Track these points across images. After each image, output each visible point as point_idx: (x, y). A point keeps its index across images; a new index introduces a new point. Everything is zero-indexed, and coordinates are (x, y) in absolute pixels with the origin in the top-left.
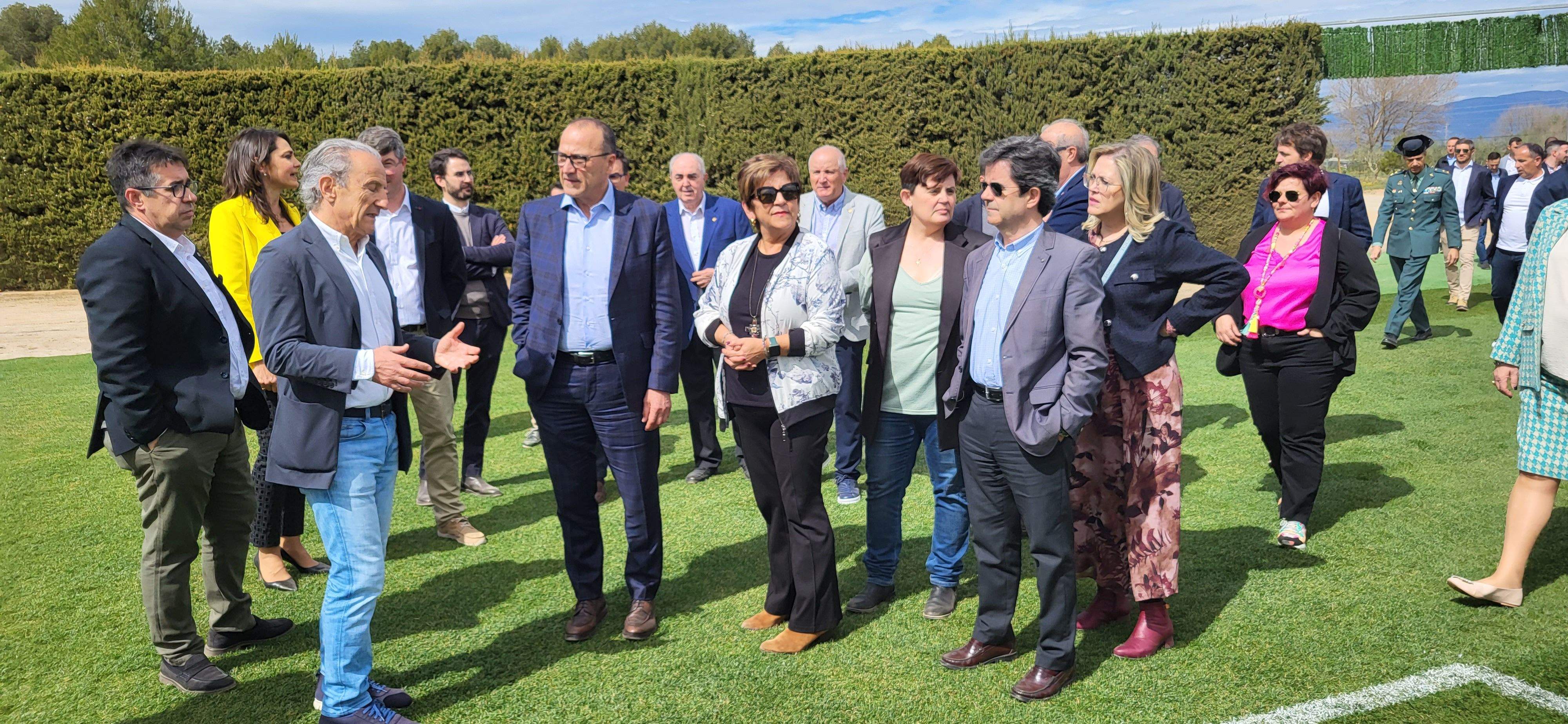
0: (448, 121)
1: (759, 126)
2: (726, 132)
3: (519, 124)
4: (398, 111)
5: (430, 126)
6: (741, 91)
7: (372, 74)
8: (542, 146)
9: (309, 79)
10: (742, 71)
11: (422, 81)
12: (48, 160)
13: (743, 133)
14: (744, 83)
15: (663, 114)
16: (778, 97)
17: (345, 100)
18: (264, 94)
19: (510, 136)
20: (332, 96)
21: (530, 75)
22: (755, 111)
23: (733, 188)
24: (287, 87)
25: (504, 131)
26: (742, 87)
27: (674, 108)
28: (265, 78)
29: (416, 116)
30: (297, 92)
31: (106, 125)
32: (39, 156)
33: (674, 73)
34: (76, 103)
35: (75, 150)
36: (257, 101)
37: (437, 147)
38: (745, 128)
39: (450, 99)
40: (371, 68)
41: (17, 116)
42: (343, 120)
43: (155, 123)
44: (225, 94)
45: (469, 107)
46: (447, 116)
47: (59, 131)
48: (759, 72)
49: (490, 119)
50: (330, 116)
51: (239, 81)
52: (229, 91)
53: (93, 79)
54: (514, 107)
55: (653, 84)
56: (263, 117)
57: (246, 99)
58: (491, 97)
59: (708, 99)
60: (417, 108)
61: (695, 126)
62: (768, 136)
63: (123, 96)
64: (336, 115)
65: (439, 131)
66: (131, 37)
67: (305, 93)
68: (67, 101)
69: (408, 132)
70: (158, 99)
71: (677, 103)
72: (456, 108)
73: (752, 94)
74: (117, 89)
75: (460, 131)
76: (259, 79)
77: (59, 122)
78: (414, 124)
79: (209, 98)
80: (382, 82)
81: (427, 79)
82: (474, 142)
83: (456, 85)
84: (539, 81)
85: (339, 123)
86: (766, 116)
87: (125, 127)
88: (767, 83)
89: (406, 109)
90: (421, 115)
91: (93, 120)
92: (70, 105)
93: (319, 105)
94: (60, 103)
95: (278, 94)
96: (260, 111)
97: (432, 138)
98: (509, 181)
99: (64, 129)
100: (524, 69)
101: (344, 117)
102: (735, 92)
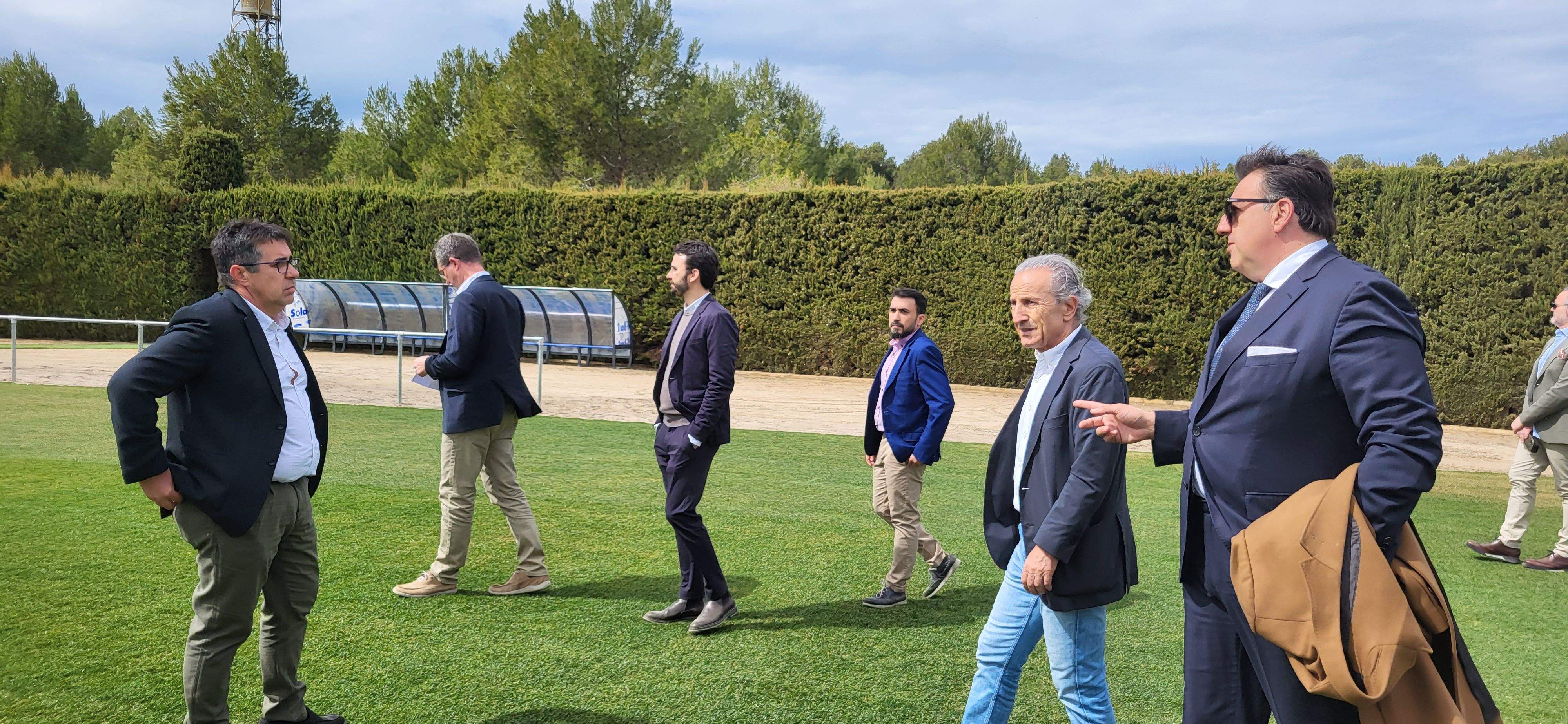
0: (1116, 237)
1: (1486, 248)
2: (1437, 254)
3: (1188, 241)
4: (1071, 225)
5: (1098, 241)
6: (1463, 205)
7: (1053, 190)
8: (1210, 265)
9: (997, 194)
10: (1470, 181)
11: (1097, 195)
12: (793, 264)
13: (1461, 258)
14: (1470, 196)
15: (1359, 232)
16: (1518, 212)
17: (1025, 214)
18: (957, 210)
19: (1178, 253)
20: (1014, 211)
21: (1207, 188)
22: (1479, 230)
23: (1440, 324)
24: (977, 202)
25: (1171, 247)
26: (1466, 201)
27: (1372, 225)
28: (960, 194)
29: (1086, 232)
30: (985, 207)
31: (835, 236)
32: (787, 261)
33: (1379, 184)
34: (817, 217)
35: (811, 257)
36: (952, 215)
37: (1102, 262)
38: (1466, 250)
39: (1121, 214)
40: (1052, 183)
41: (777, 226)
42: (1020, 234)
43: (870, 234)
44: (926, 209)
45: (1141, 222)
46: (1116, 231)
47: (802, 240)
48: (1494, 182)
49: (1159, 236)
50: (1009, 230)
51: (939, 196)
52: (930, 207)
53: (832, 196)
54: (1185, 222)
55: (1350, 197)
56: (954, 229)
57: (942, 214)
58: (1163, 212)
59: (1418, 215)
60: (1089, 223)
61: (1397, 246)
62: (1496, 261)
63: (851, 211)
64: (1015, 228)
65: (1107, 246)
66: (968, 164)
67: (991, 207)
68: (812, 215)
69: (1078, 247)
70: (875, 213)
71: (1378, 221)
72: (1126, 223)
73: (1480, 209)
74: (848, 205)
75: (1127, 247)
76: (956, 195)
77: (803, 233)
78: (1085, 239)
79: (915, 212)
80: (1061, 197)
81: (1102, 194)
82: (1139, 258)
83: (1129, 200)
84: (1216, 194)
85: (1017, 237)
86: (1495, 236)
87: (849, 238)
88: (1503, 195)
89: (1078, 223)
90: (1091, 230)
91: (827, 231)
92: (813, 218)
93: (1002, 220)
94: (807, 216)
95: (968, 209)
96: (952, 224)
97: (1099, 253)
98: (1171, 301)
99: (806, 239)
100: (1202, 182)
101: (1022, 231)
102: (1456, 206)
